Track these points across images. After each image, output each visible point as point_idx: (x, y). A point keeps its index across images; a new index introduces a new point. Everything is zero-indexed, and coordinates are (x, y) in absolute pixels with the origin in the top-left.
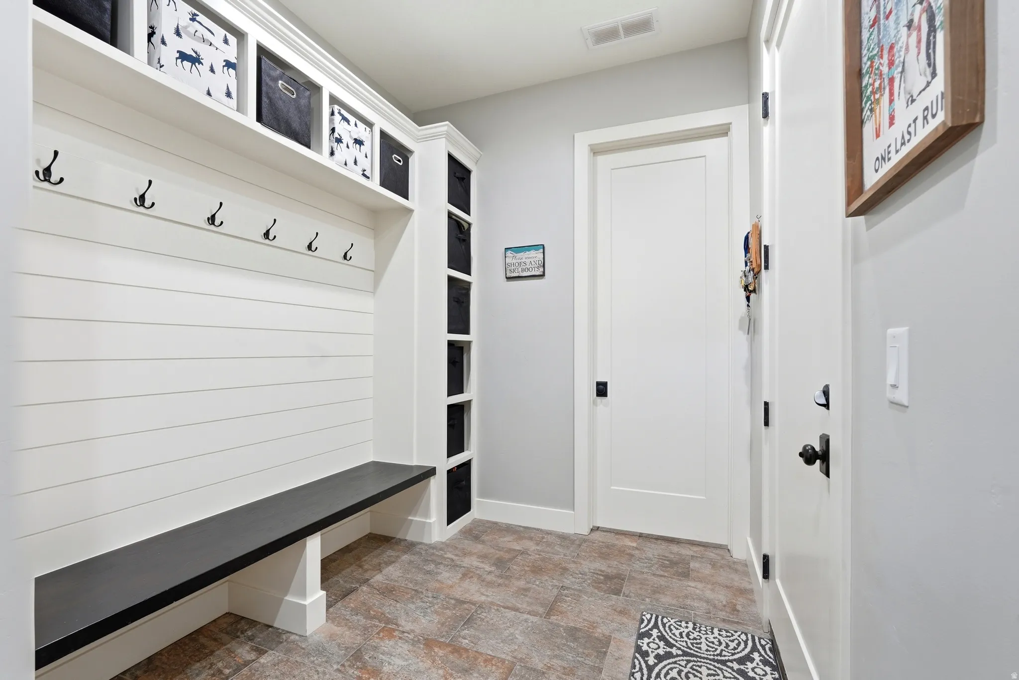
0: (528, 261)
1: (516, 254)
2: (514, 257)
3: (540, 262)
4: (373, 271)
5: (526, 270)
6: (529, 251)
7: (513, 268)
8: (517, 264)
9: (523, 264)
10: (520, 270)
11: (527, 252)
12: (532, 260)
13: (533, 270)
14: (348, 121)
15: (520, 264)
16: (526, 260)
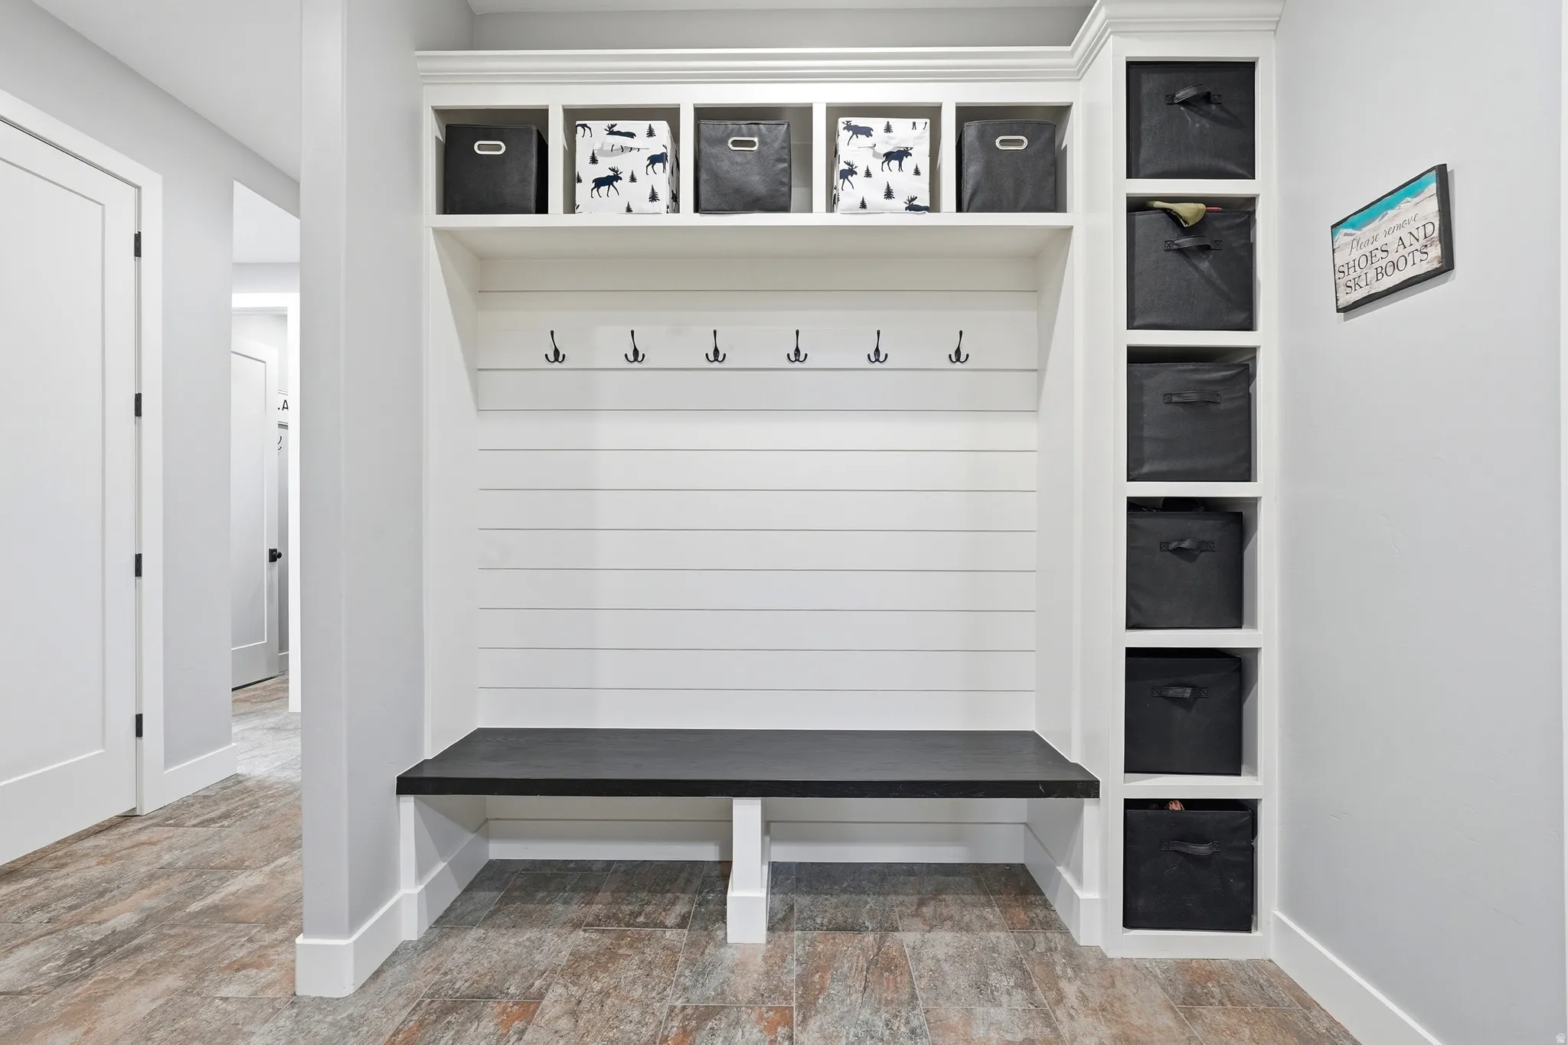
0: (1392, 240)
1: (1358, 233)
2: (1355, 243)
3: (1430, 228)
4: (1035, 370)
5: (1390, 270)
6: (1392, 208)
7: (1353, 275)
8: (1363, 260)
9: (1380, 254)
10: (1372, 274)
11: (1391, 213)
12: (1403, 233)
13: (1410, 262)
14: (867, 132)
15: (1370, 258)
16: (1389, 239)
